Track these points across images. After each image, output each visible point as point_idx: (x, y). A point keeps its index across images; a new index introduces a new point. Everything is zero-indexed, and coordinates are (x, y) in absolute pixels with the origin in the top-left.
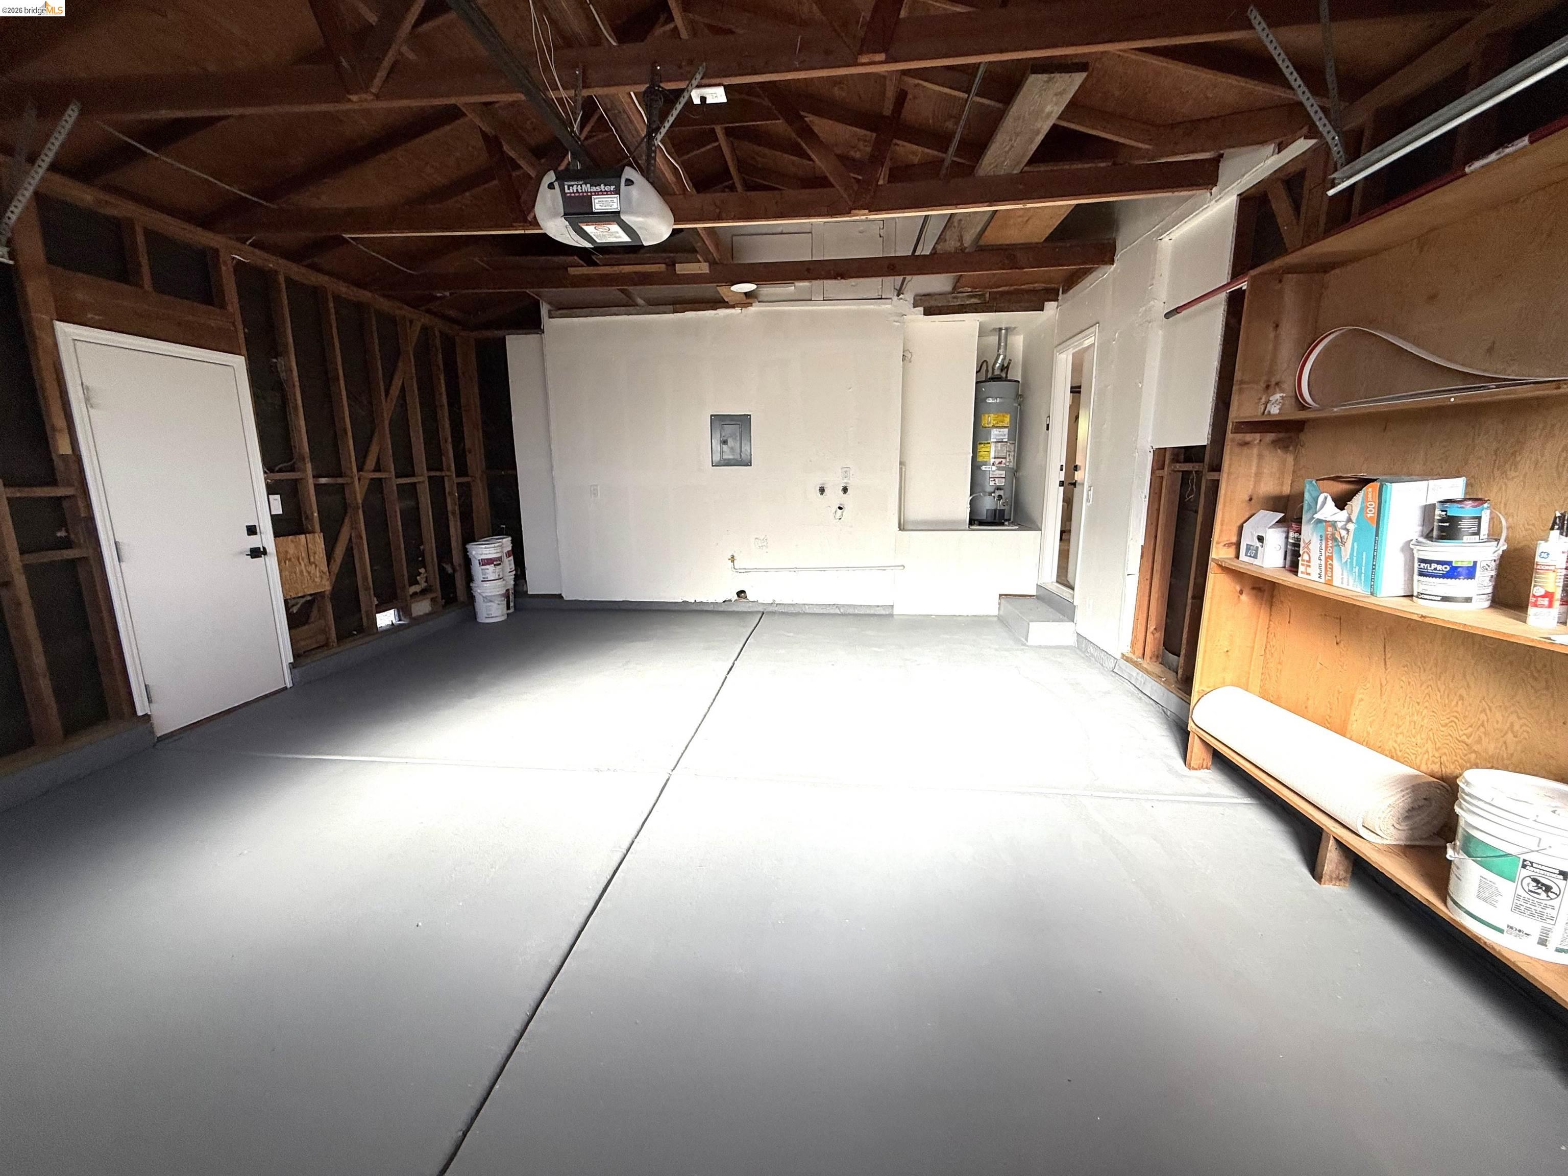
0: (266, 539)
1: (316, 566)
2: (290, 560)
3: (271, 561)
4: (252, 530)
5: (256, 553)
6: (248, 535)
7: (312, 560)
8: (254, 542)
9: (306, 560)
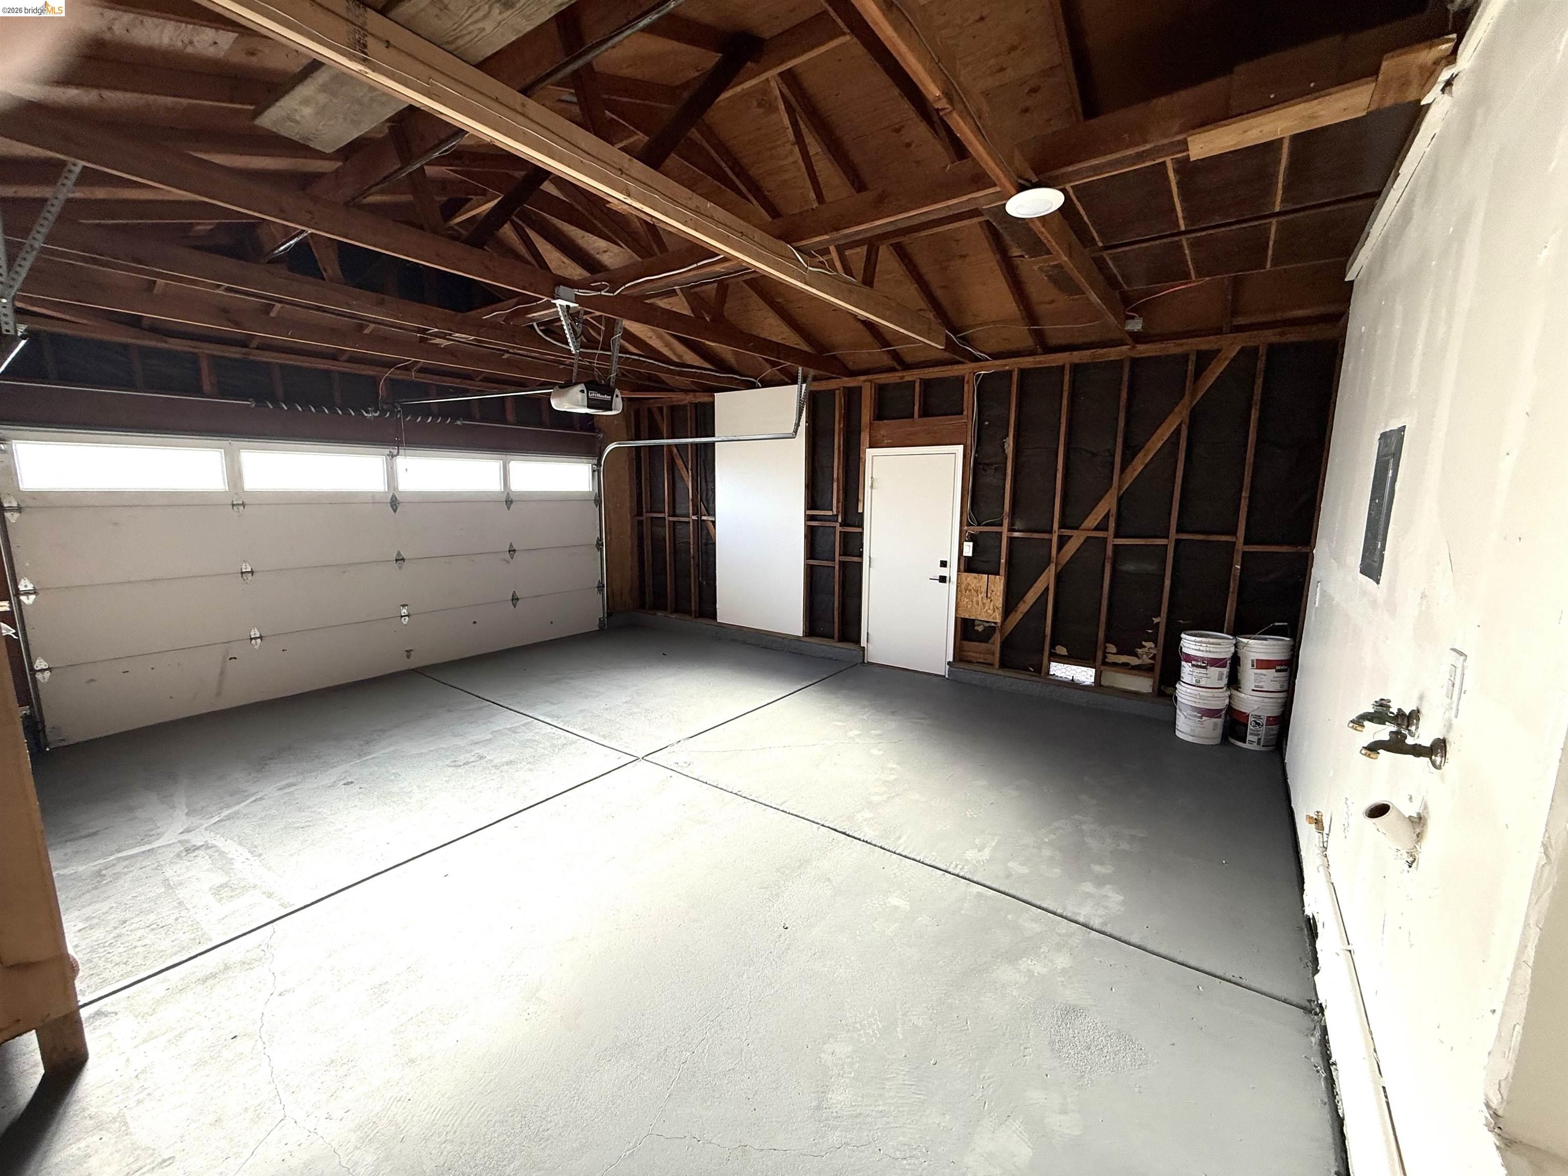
0: (952, 572)
1: (991, 601)
2: (970, 590)
3: (952, 587)
4: (944, 564)
5: (943, 579)
6: (941, 566)
7: (989, 595)
8: (944, 572)
9: (984, 595)
